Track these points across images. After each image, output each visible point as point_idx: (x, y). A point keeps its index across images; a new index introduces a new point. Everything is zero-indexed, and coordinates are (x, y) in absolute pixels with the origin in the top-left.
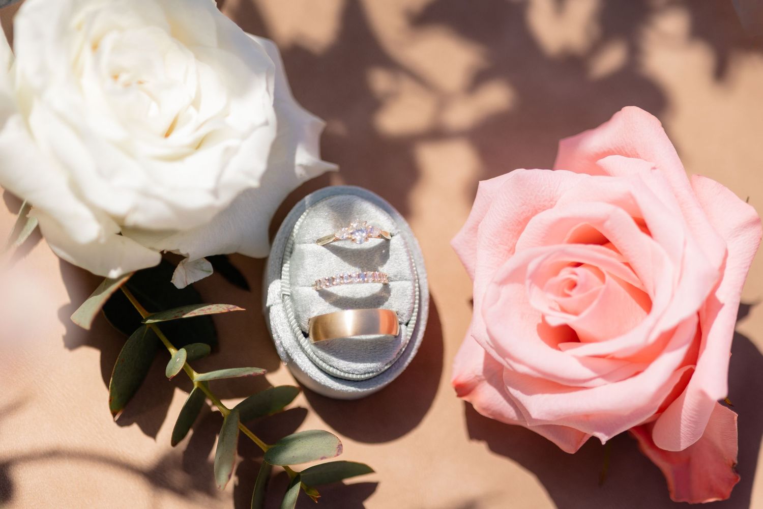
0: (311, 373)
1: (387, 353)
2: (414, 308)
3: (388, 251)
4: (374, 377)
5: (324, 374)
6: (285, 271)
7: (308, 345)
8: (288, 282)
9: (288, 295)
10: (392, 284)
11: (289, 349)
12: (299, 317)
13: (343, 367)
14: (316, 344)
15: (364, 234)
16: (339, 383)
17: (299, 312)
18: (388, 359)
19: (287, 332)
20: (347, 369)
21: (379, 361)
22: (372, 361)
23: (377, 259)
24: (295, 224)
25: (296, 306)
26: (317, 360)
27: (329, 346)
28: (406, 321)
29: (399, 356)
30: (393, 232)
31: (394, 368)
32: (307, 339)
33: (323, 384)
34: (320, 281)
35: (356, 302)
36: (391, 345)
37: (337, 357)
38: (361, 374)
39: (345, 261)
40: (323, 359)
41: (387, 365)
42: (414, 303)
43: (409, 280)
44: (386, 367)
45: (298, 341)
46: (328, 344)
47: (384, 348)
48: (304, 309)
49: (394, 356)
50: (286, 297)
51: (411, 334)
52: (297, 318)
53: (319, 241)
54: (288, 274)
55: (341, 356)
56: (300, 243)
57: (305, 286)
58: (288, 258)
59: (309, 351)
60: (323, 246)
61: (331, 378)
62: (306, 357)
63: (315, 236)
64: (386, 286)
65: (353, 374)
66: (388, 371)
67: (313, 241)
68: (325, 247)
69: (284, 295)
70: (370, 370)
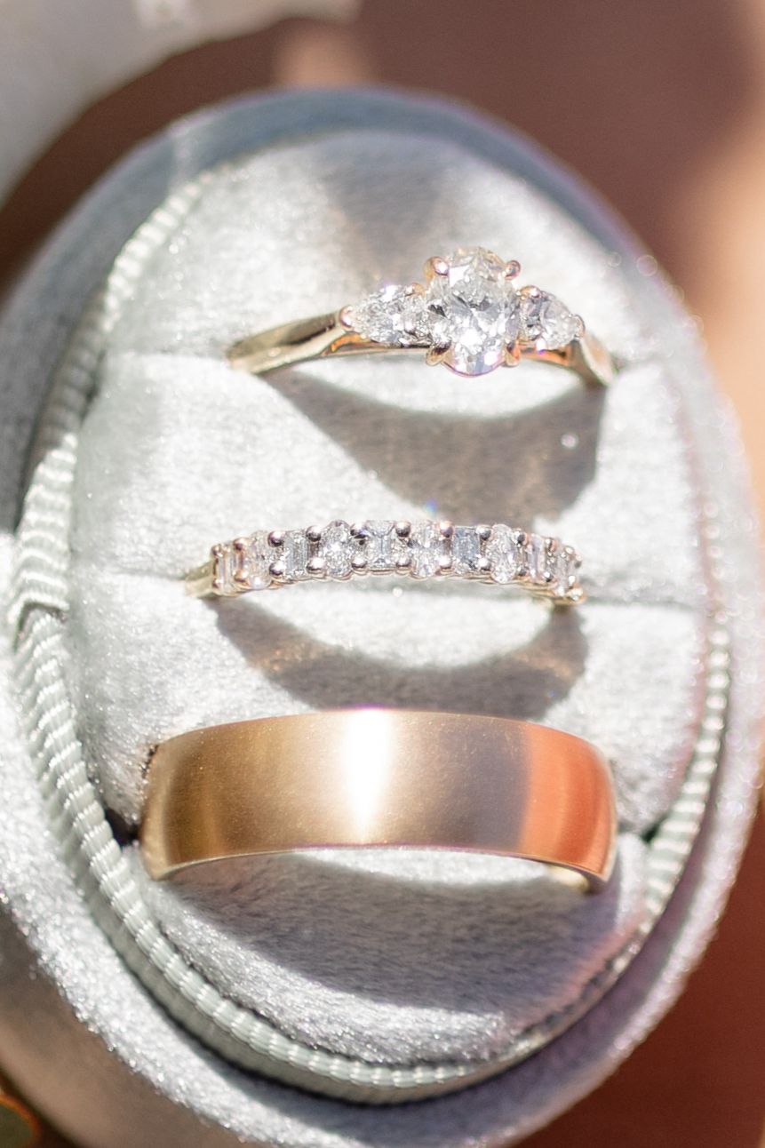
0: (128, 1037)
1: (541, 970)
2: (693, 757)
3: (590, 445)
4: (451, 1094)
5: (196, 1051)
6: (49, 486)
7: (133, 882)
8: (62, 546)
9: (55, 611)
10: (593, 619)
11: (21, 898)
12: (102, 729)
14: (172, 882)
15: (500, 326)
16: (266, 1101)
17: (108, 701)
18: (538, 998)
19: (25, 805)
21: (494, 1004)
22: (462, 1002)
23: (533, 477)
24: (116, 249)
25: (90, 670)
26: (173, 964)
27: (243, 896)
28: (646, 817)
29: (596, 994)
30: (630, 350)
31: (555, 1061)
32: (128, 850)
33: (179, 1098)
34: (238, 547)
35: (401, 685)
36: (566, 931)
37: (281, 960)
38: (392, 1067)
39: (365, 466)
40: (206, 959)
41: (528, 1032)
42: (697, 730)
43: (684, 607)
44: (524, 1047)
46: (237, 887)
48: (134, 689)
49: (573, 993)
50: (43, 622)
51: (666, 889)
52: (91, 734)
53: (242, 348)
54: (63, 500)
55: (301, 958)
56: (141, 348)
57: (149, 572)
58: (71, 418)
59: (135, 914)
60: (264, 375)
61: (226, 1075)
62: (109, 951)
63: (226, 322)
64: (563, 612)
65: (349, 1058)
66: (528, 1072)
67: (214, 343)
68: (274, 384)
69: (30, 607)
70: (446, 1047)
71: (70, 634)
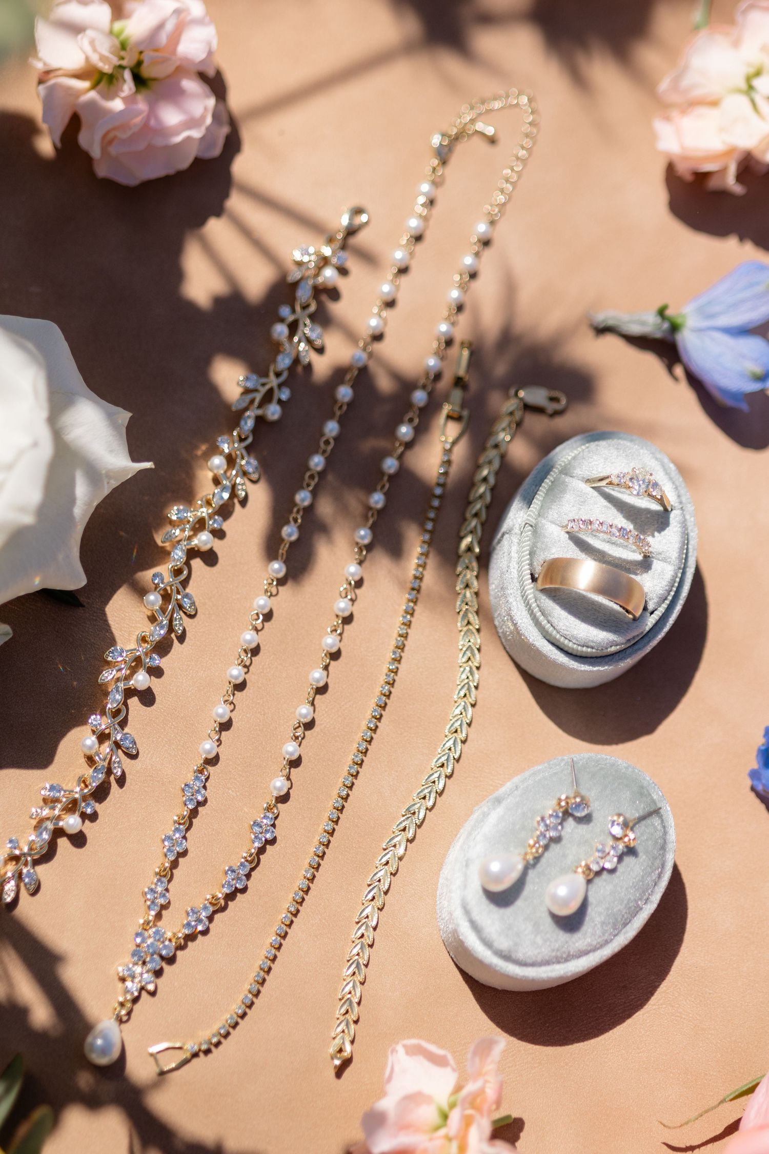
2: (666, 598)
3: (665, 523)
4: (591, 658)
7: (532, 590)
8: (537, 512)
9: (532, 526)
10: (654, 561)
12: (535, 554)
13: (563, 628)
14: (541, 590)
15: (644, 487)
17: (538, 549)
20: (565, 632)
25: (536, 541)
26: (536, 609)
28: (652, 608)
29: (629, 644)
30: (675, 503)
31: (628, 651)
32: (534, 583)
34: (574, 520)
36: (625, 626)
41: (611, 646)
42: (668, 593)
43: (674, 566)
44: (610, 650)
45: (522, 586)
47: (616, 626)
48: (544, 546)
50: (528, 528)
51: (651, 626)
52: (532, 554)
53: (588, 481)
54: (540, 504)
57: (554, 523)
59: (531, 596)
60: (592, 488)
63: (588, 474)
64: (646, 557)
67: (583, 478)
68: (596, 490)
69: (526, 524)
70: (592, 644)
71: (533, 532)
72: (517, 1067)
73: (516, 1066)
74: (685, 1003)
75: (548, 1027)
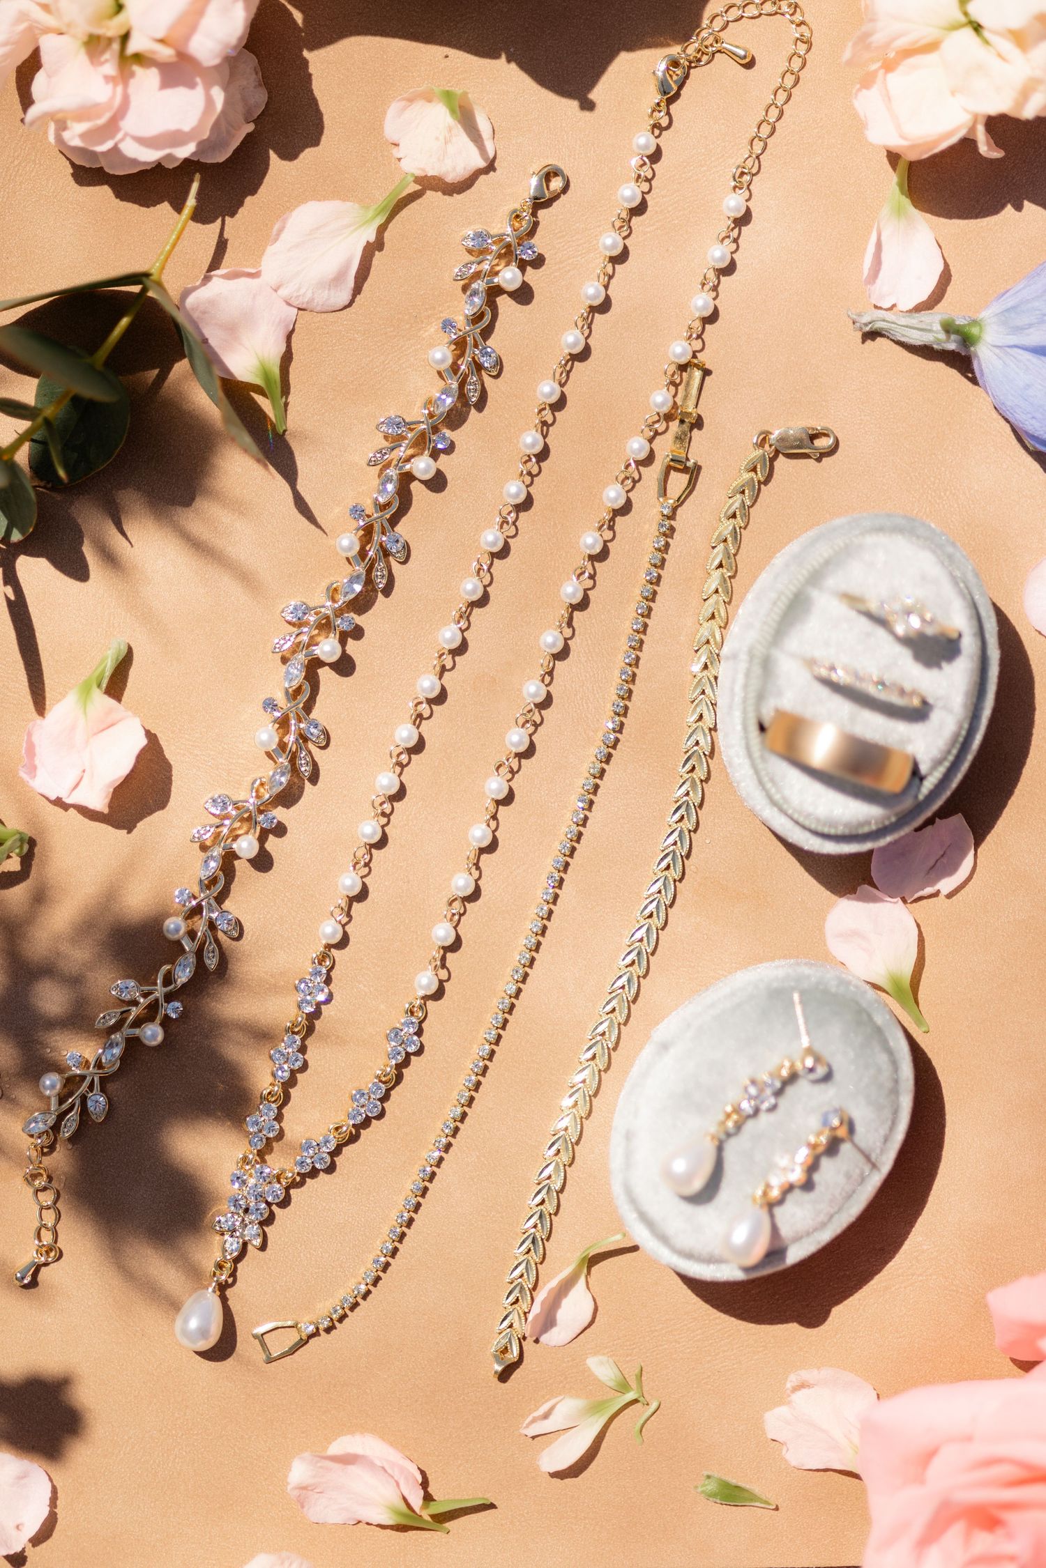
9: (760, 658)
45: (747, 737)
50: (757, 661)
52: (761, 697)
53: (843, 597)
56: (814, 586)
71: (764, 667)
72: (735, 1351)
73: (732, 1350)
74: (963, 1273)
75: (778, 1300)
